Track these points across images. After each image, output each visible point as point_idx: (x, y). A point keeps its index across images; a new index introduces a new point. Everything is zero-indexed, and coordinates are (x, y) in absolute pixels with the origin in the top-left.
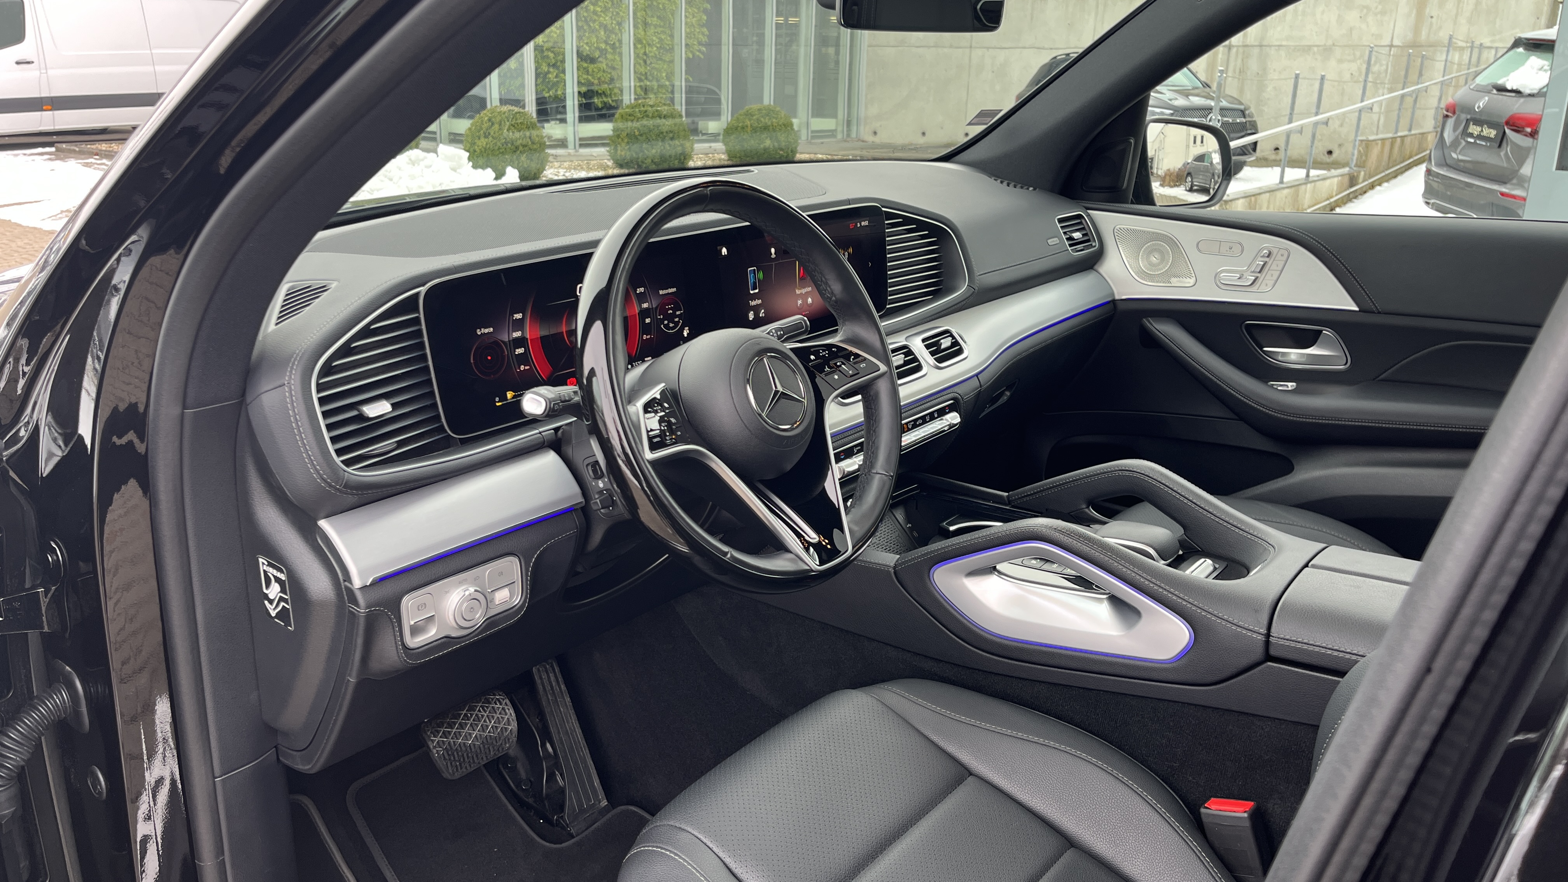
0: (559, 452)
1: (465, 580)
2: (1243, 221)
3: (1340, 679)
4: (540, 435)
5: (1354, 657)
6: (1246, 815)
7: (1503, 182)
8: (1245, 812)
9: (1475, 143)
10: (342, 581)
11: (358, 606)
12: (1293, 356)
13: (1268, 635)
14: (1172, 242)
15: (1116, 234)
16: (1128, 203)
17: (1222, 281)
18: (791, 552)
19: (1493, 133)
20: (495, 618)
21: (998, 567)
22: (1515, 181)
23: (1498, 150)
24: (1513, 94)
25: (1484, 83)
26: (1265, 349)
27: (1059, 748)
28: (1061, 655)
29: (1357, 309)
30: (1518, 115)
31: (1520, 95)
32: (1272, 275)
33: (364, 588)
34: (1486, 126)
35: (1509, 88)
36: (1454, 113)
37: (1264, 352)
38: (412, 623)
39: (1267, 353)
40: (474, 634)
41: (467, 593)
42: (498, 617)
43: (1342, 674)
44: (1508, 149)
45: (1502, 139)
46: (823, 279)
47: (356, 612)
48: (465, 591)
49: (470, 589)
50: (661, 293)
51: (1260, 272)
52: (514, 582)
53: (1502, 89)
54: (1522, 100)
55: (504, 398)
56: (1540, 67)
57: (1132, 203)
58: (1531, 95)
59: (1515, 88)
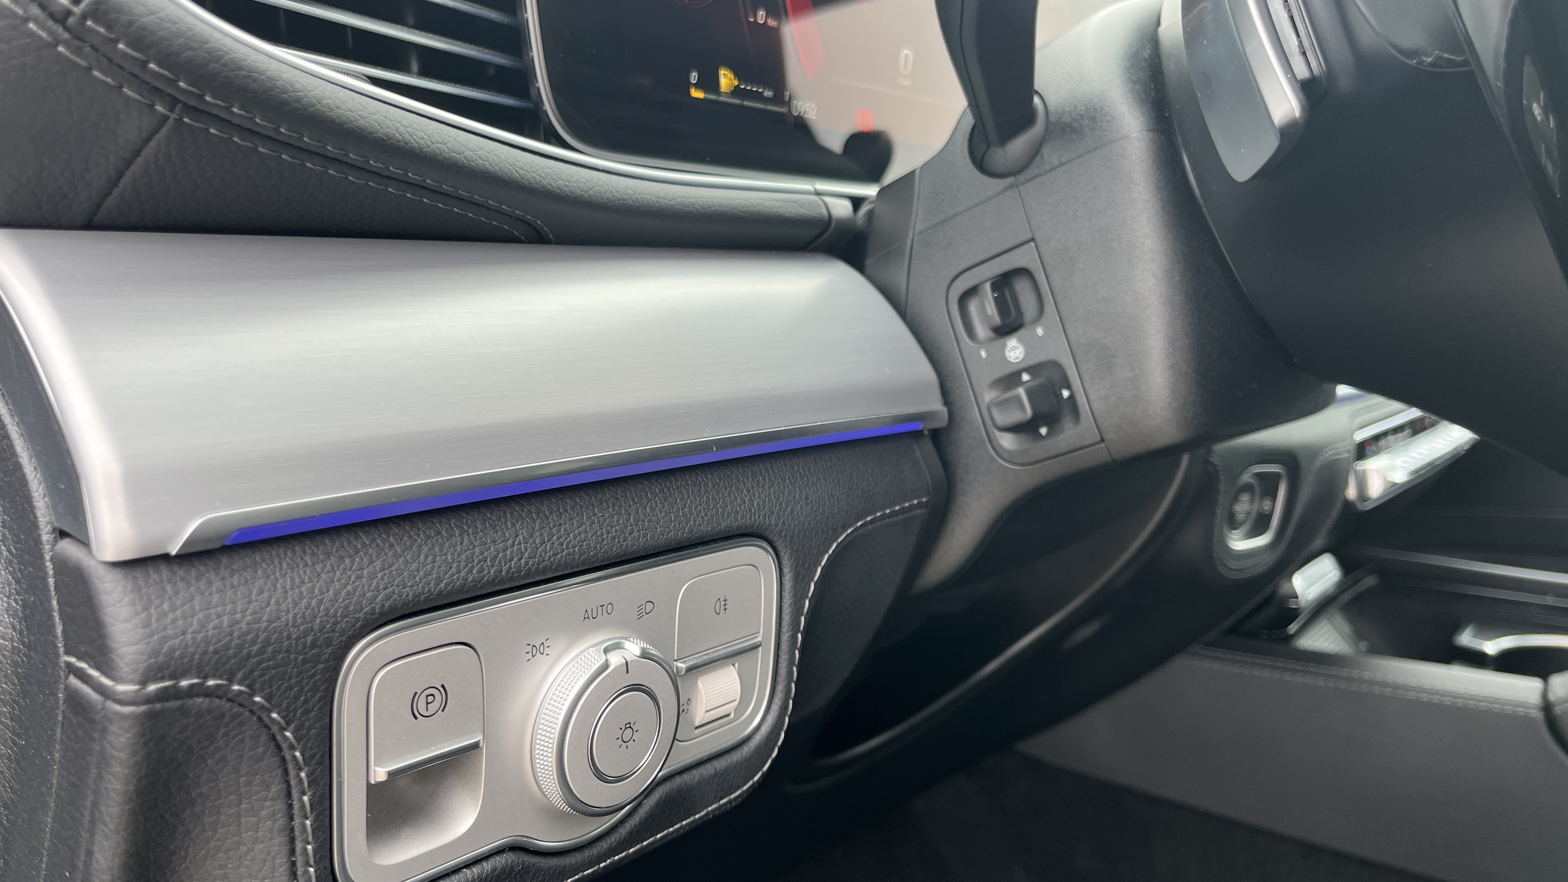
1: (607, 608)
10: (46, 537)
11: (104, 663)
20: (686, 777)
38: (380, 774)
40: (614, 838)
41: (615, 659)
42: (696, 774)
47: (94, 696)
48: (606, 651)
49: (627, 645)
52: (756, 647)
55: (710, 83)
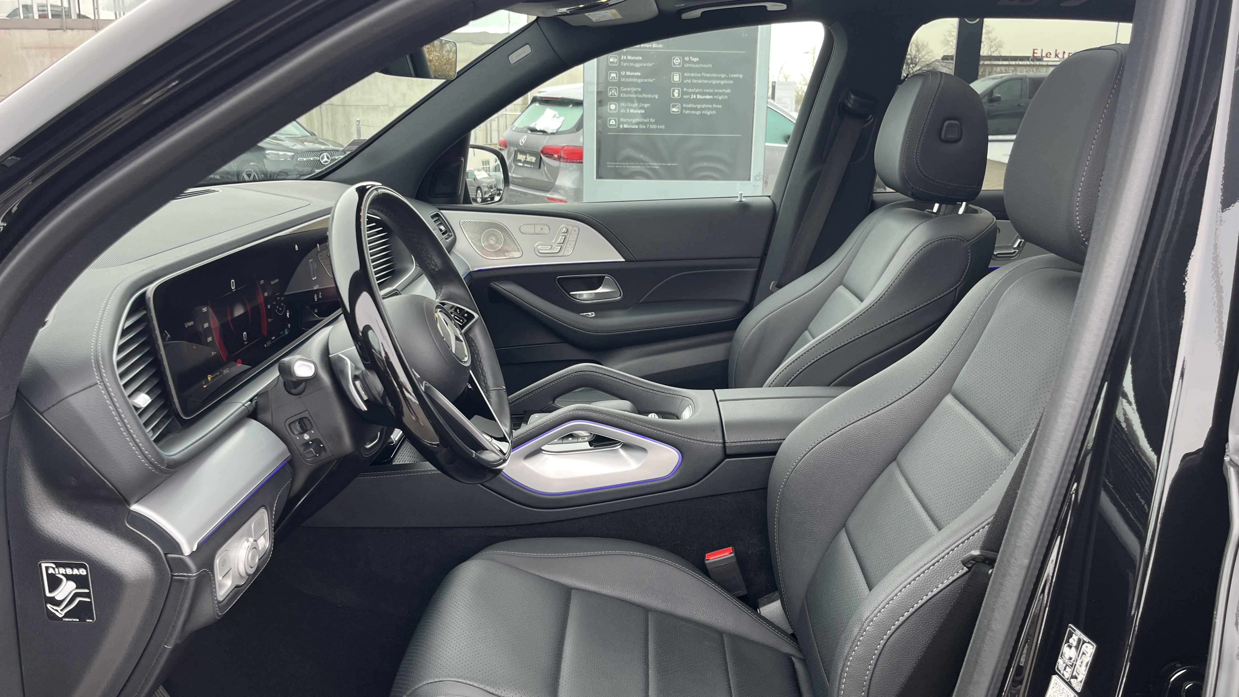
0: (256, 419)
1: (243, 534)
2: (547, 210)
3: (774, 456)
4: (243, 407)
5: (779, 442)
6: (733, 555)
7: (547, 191)
8: (731, 553)
9: (523, 166)
12: (585, 295)
13: (724, 443)
14: (503, 229)
15: (462, 226)
16: (460, 203)
17: (540, 251)
18: (487, 450)
19: (533, 159)
21: (543, 448)
22: (553, 190)
23: (539, 170)
24: (541, 133)
25: (521, 126)
26: (571, 293)
27: (615, 553)
28: (597, 494)
29: (624, 260)
30: (548, 147)
31: (545, 134)
32: (570, 244)
33: (192, 555)
34: (528, 155)
35: (539, 130)
36: (506, 146)
37: (571, 295)
39: (573, 296)
41: (250, 544)
42: (260, 562)
43: (774, 453)
44: (545, 168)
45: (539, 163)
46: (429, 255)
47: (185, 578)
48: (248, 542)
49: (250, 540)
50: (272, 284)
51: (563, 243)
53: (533, 130)
54: (548, 137)
56: (553, 115)
57: (463, 204)
58: (552, 134)
59: (542, 129)
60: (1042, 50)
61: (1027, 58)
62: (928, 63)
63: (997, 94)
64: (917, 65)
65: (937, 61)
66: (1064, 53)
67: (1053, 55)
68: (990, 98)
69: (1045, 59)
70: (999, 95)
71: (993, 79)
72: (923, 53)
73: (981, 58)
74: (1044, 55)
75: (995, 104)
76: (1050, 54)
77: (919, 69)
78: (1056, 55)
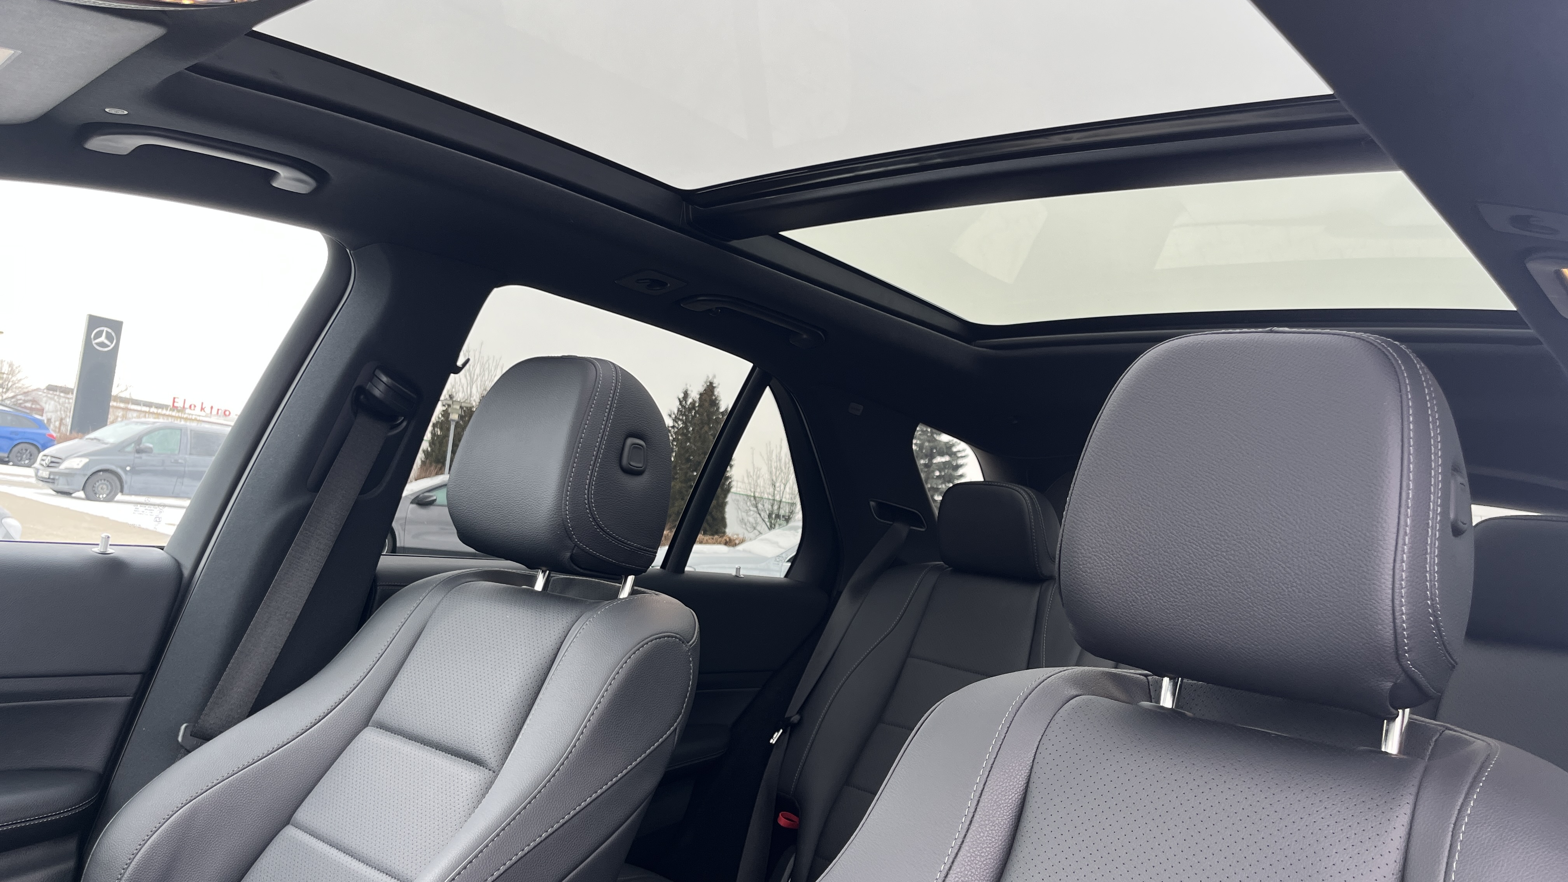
60: (185, 400)
61: (165, 407)
62: (26, 390)
63: (146, 444)
64: (10, 391)
65: (38, 390)
66: (212, 408)
67: (199, 408)
68: (138, 447)
69: (188, 411)
70: (151, 446)
71: (143, 423)
72: (19, 376)
73: (112, 398)
74: (187, 406)
75: (144, 456)
76: (195, 406)
77: (13, 397)
78: (202, 409)
